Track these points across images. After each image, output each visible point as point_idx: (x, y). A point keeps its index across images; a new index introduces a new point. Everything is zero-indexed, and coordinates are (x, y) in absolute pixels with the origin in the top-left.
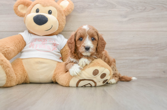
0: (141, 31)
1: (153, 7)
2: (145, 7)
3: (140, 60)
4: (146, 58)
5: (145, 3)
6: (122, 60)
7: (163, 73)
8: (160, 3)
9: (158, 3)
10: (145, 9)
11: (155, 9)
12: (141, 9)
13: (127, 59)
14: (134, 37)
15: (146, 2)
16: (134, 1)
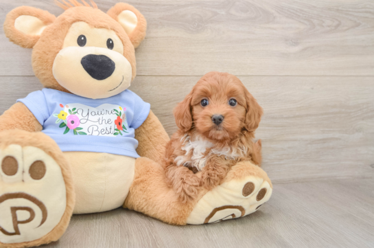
2: (337, 20)
3: (324, 140)
4: (337, 135)
5: (338, 10)
7: (370, 168)
8: (370, 12)
9: (366, 12)
10: (338, 25)
11: (358, 25)
13: (295, 140)
14: (312, 89)
15: (340, 8)
16: (315, 7)
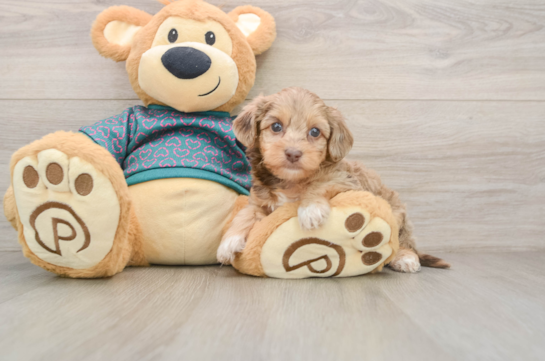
1: (535, 24)
6: (431, 191)
12: (494, 31)
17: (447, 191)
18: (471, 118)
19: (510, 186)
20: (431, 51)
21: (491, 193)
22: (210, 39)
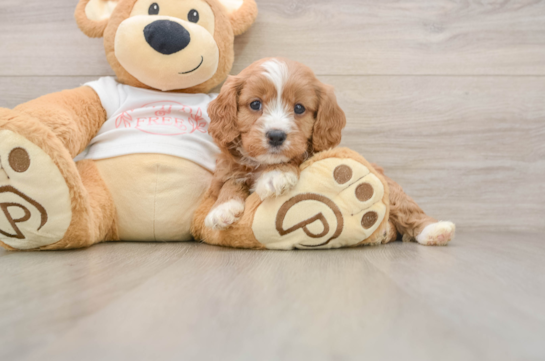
0: (490, 75)
12: (491, 4)
17: (443, 169)
18: (467, 94)
19: (508, 163)
20: (425, 25)
21: (488, 170)
22: (193, 16)
